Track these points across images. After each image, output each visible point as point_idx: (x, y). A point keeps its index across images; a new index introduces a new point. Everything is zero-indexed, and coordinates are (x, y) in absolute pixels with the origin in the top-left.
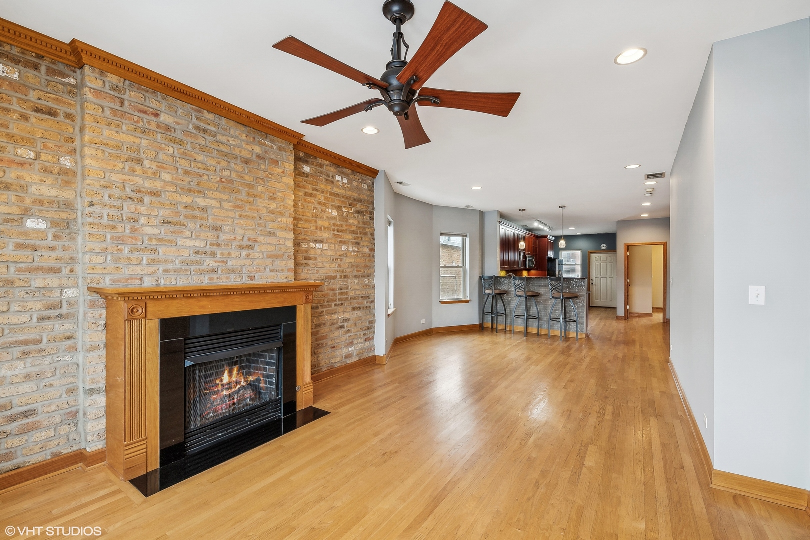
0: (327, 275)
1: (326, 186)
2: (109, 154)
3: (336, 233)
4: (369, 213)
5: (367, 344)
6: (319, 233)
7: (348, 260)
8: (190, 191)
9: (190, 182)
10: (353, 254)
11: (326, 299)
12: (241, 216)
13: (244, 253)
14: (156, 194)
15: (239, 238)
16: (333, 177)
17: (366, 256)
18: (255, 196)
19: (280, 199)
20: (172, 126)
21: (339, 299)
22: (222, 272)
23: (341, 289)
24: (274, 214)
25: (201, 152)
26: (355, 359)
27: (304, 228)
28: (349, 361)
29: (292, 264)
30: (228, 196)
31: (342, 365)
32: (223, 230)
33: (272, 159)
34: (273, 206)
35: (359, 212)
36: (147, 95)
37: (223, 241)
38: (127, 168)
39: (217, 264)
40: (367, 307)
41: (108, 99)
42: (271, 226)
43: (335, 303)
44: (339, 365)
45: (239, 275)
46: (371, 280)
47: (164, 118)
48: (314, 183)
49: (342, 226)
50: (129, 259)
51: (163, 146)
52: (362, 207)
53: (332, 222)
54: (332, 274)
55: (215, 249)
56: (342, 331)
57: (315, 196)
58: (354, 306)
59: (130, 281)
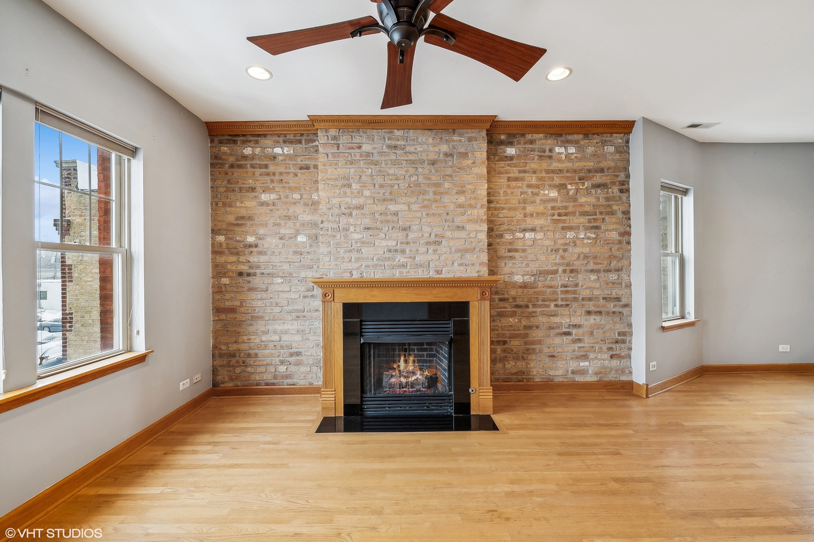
0: (541, 269)
1: (539, 163)
2: (331, 185)
3: (556, 217)
4: (617, 183)
5: (615, 363)
6: (528, 220)
7: (578, 250)
8: (384, 200)
9: (384, 193)
10: (586, 241)
11: (541, 297)
12: (428, 215)
13: (431, 249)
14: (360, 207)
15: (427, 235)
16: (550, 151)
17: (613, 243)
18: (442, 193)
19: (470, 192)
20: (371, 151)
21: (562, 299)
22: (410, 266)
23: (566, 287)
24: (463, 207)
25: (392, 166)
26: (590, 378)
27: (507, 217)
28: (579, 379)
29: (484, 257)
30: (415, 198)
31: (565, 380)
32: (411, 229)
33: (460, 153)
34: (462, 199)
35: (598, 186)
36: (353, 134)
37: (411, 239)
38: (342, 192)
39: (405, 260)
40: (614, 313)
41: (330, 147)
42: (459, 221)
43: (555, 303)
44: (561, 380)
45: (426, 269)
46: (625, 277)
47: (366, 148)
48: (522, 165)
49: (566, 208)
50: (343, 258)
51: (364, 169)
52: (604, 178)
53: (549, 205)
54: (550, 268)
55: (404, 246)
56: (566, 339)
57: (522, 179)
58: (590, 309)
59: (343, 274)
